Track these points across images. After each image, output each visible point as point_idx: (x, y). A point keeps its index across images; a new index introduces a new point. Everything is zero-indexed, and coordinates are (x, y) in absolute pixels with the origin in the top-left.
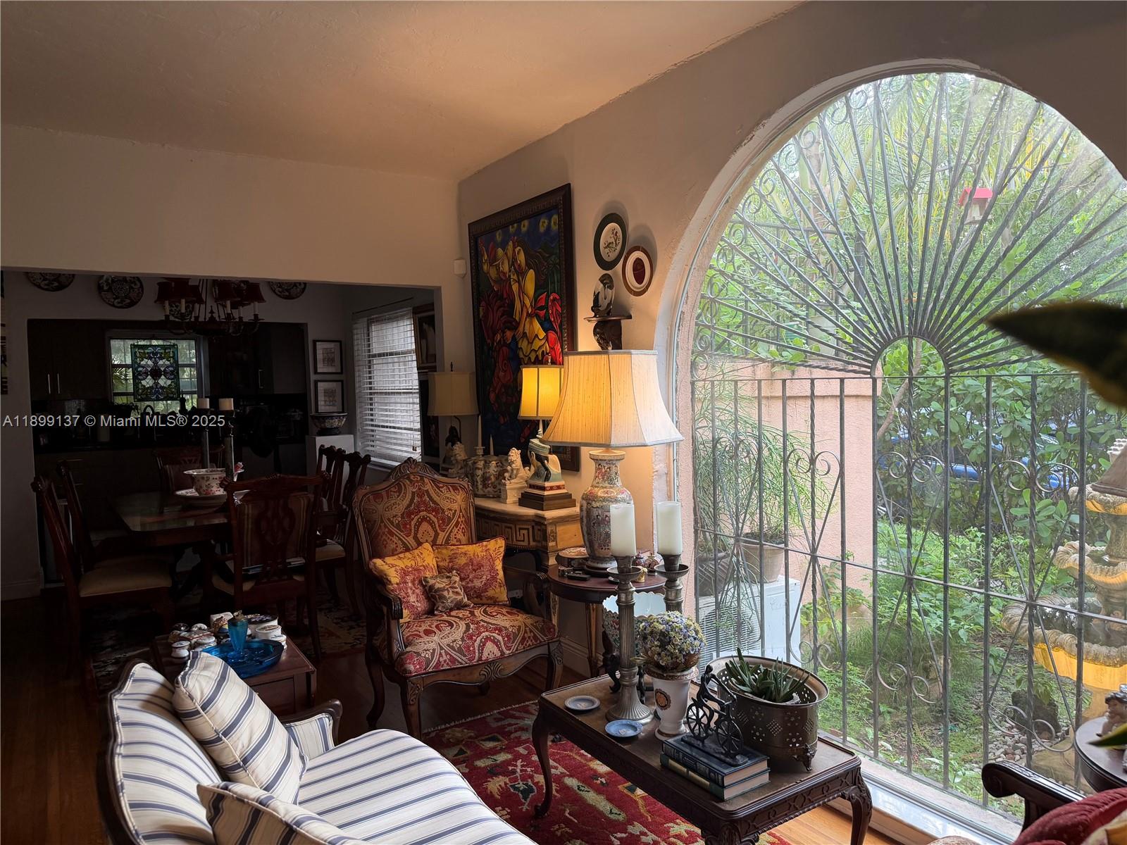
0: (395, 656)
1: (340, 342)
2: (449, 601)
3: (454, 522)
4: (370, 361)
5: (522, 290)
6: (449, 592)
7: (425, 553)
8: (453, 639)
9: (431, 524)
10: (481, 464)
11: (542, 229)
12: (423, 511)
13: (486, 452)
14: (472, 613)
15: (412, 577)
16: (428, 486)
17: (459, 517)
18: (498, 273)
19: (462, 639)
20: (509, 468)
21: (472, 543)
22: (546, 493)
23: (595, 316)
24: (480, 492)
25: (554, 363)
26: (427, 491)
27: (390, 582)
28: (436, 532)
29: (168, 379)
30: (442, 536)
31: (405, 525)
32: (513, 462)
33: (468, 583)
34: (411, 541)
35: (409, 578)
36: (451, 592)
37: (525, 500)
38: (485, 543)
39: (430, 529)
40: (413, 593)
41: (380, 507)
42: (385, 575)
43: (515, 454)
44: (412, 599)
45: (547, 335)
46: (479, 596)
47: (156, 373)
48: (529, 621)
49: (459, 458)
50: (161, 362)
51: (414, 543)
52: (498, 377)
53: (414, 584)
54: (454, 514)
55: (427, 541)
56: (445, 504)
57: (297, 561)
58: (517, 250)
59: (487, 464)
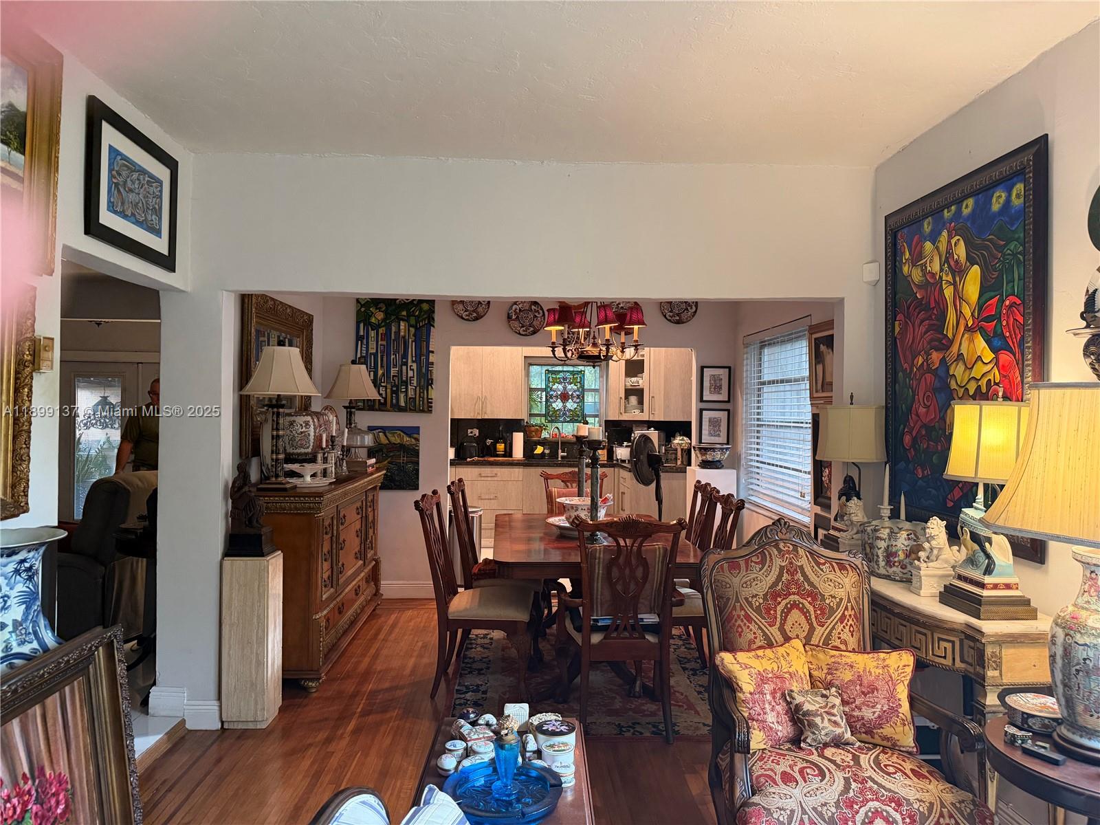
0: (738, 803)
1: (729, 368)
2: (823, 733)
3: (838, 614)
4: (759, 390)
5: (959, 296)
6: (823, 719)
7: (794, 654)
8: (823, 801)
9: (804, 614)
10: (884, 533)
11: (996, 207)
12: (794, 594)
13: (895, 515)
14: (856, 759)
15: (772, 686)
16: (804, 561)
17: (846, 608)
18: (924, 275)
19: (837, 804)
20: (926, 545)
21: (864, 651)
22: (985, 593)
23: (1088, 326)
24: (882, 571)
25: (1006, 398)
26: (801, 567)
27: (741, 689)
28: (811, 625)
29: (574, 402)
30: (819, 632)
31: (768, 610)
32: (933, 538)
33: (853, 710)
34: (774, 632)
35: (768, 688)
36: (826, 720)
37: (950, 596)
38: (882, 655)
39: (802, 619)
40: (772, 710)
41: (736, 581)
42: (736, 677)
43: (937, 527)
44: (771, 718)
45: (997, 358)
46: (869, 732)
47: (565, 397)
48: (949, 798)
49: (855, 519)
50: (569, 387)
51: (780, 638)
52: (917, 415)
53: (774, 698)
54: (839, 605)
55: (797, 637)
56: (826, 589)
57: (650, 618)
58: (953, 241)
59: (893, 534)
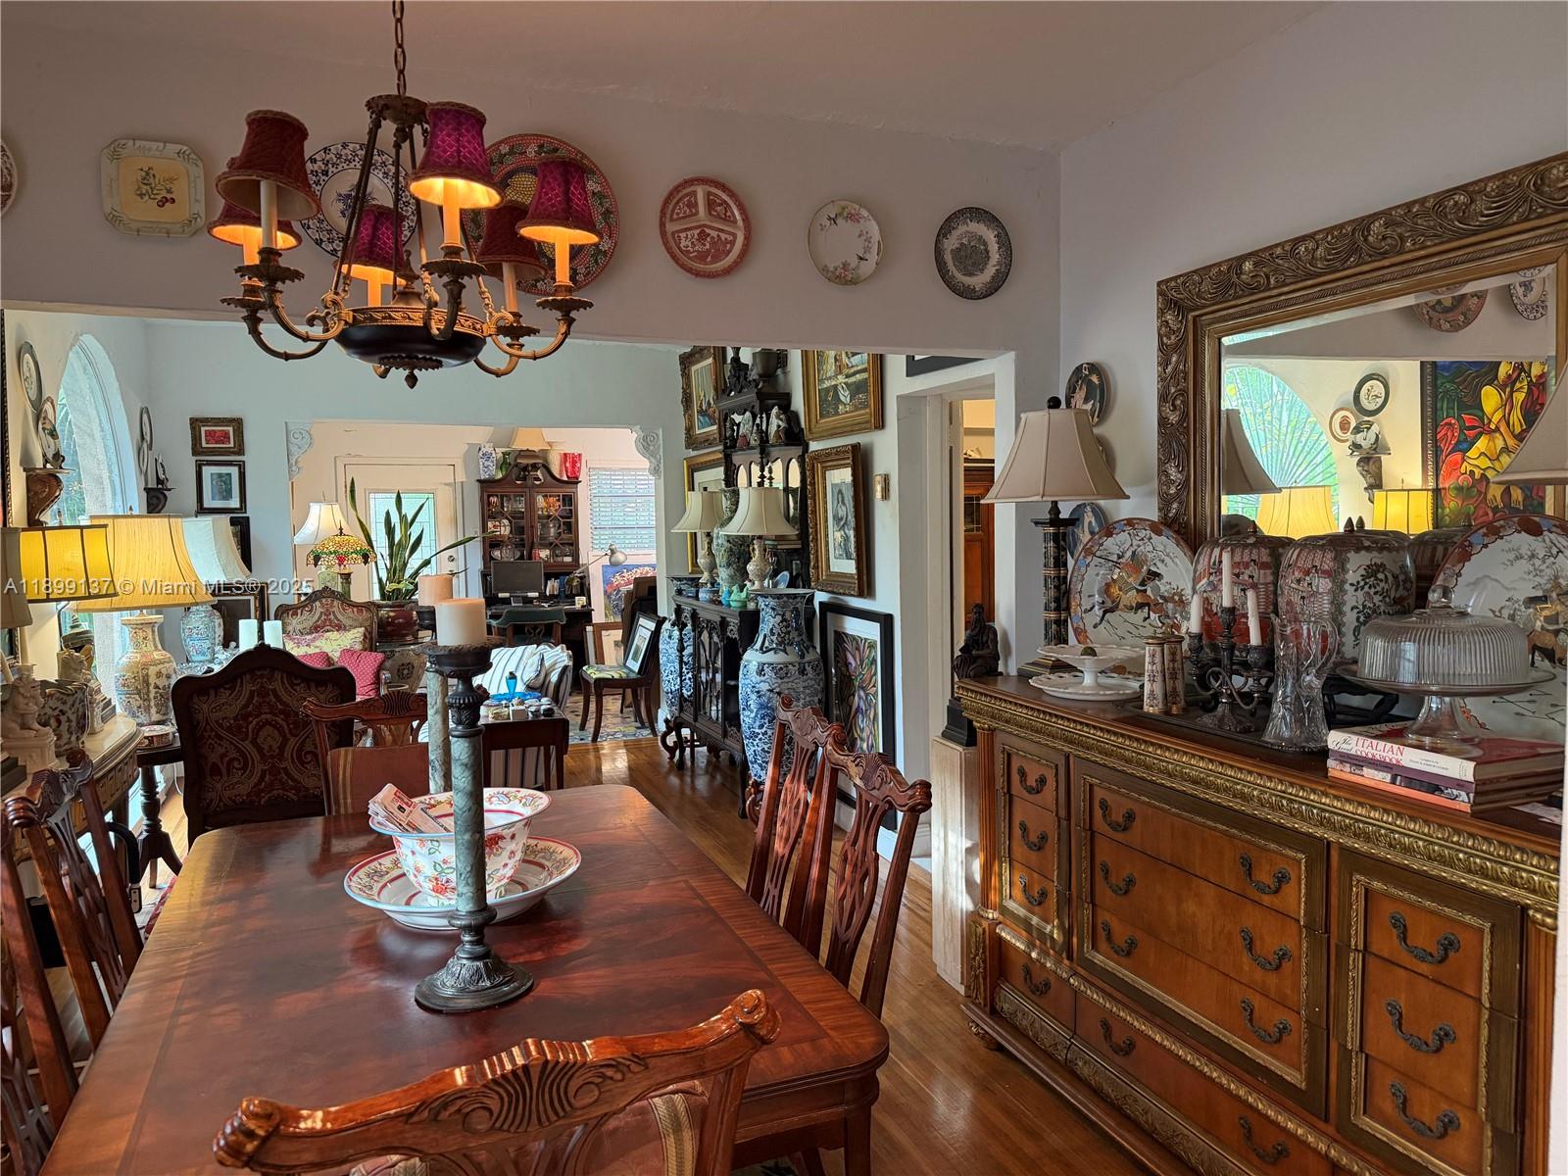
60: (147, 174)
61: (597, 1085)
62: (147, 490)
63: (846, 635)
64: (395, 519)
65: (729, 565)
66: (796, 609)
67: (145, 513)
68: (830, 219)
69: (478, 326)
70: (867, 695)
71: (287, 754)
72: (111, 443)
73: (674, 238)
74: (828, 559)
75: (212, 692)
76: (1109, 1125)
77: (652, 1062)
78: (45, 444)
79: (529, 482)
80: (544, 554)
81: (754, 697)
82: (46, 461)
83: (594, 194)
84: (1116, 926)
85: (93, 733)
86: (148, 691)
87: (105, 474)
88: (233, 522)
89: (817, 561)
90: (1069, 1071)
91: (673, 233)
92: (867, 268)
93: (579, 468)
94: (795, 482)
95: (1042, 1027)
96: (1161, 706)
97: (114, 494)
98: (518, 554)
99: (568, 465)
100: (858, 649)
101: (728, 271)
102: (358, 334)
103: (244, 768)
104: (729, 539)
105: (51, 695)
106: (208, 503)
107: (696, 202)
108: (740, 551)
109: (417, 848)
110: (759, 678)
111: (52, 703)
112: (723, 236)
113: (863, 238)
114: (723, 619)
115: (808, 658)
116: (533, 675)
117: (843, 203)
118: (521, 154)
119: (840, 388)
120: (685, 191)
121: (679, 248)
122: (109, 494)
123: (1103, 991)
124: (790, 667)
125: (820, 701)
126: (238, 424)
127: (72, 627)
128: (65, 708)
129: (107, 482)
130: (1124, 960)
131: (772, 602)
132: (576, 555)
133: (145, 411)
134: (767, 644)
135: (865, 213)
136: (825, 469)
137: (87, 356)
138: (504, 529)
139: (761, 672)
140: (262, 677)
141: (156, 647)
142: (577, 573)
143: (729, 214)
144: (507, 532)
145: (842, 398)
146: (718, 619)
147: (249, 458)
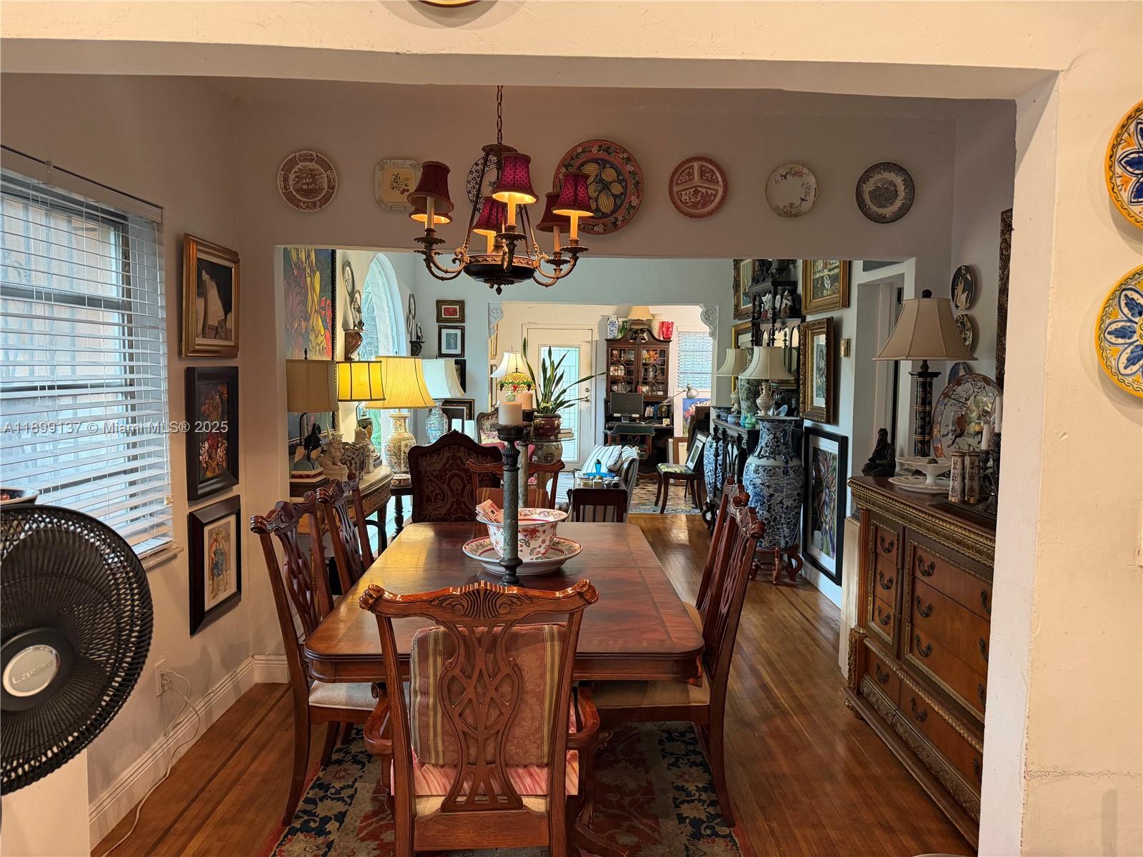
5: (313, 286)
60: (396, 177)
61: (509, 605)
62: (411, 342)
63: (820, 450)
64: (548, 364)
65: (748, 399)
66: (784, 430)
67: (410, 356)
68: (782, 176)
69: (530, 263)
70: (830, 492)
71: (465, 493)
72: (392, 315)
73: (678, 195)
74: (812, 397)
75: (428, 455)
76: (908, 763)
77: (534, 600)
78: (354, 316)
79: (638, 341)
80: (645, 389)
81: (751, 487)
82: (355, 326)
83: (630, 172)
84: (922, 636)
85: (368, 472)
86: (400, 455)
87: (390, 333)
88: (456, 362)
89: (805, 399)
90: (891, 729)
91: (677, 192)
92: (806, 206)
93: (672, 332)
94: (795, 343)
95: (882, 703)
96: (959, 496)
97: (394, 344)
98: (629, 389)
99: (664, 329)
100: (826, 460)
101: (711, 213)
102: (473, 269)
103: (443, 499)
104: (749, 381)
105: (348, 449)
106: (444, 351)
107: (693, 172)
108: (754, 389)
109: (496, 532)
110: (755, 476)
111: (348, 453)
112: (709, 192)
113: (804, 187)
114: (740, 435)
115: (791, 464)
116: (613, 463)
117: (791, 166)
118: (589, 152)
119: (825, 278)
120: (686, 166)
121: (681, 201)
122: (391, 344)
123: (914, 680)
124: (777, 469)
125: (798, 494)
126: (461, 304)
127: (362, 416)
128: (354, 457)
129: (390, 337)
130: (924, 659)
131: (768, 425)
132: (666, 392)
133: (412, 296)
134: (762, 453)
135: (805, 171)
136: (813, 335)
137: (381, 266)
138: (620, 372)
139: (756, 471)
140: (454, 449)
141: (406, 430)
142: (665, 403)
143: (714, 177)
144: (622, 374)
145: (826, 286)
146: (737, 435)
147: (467, 325)
